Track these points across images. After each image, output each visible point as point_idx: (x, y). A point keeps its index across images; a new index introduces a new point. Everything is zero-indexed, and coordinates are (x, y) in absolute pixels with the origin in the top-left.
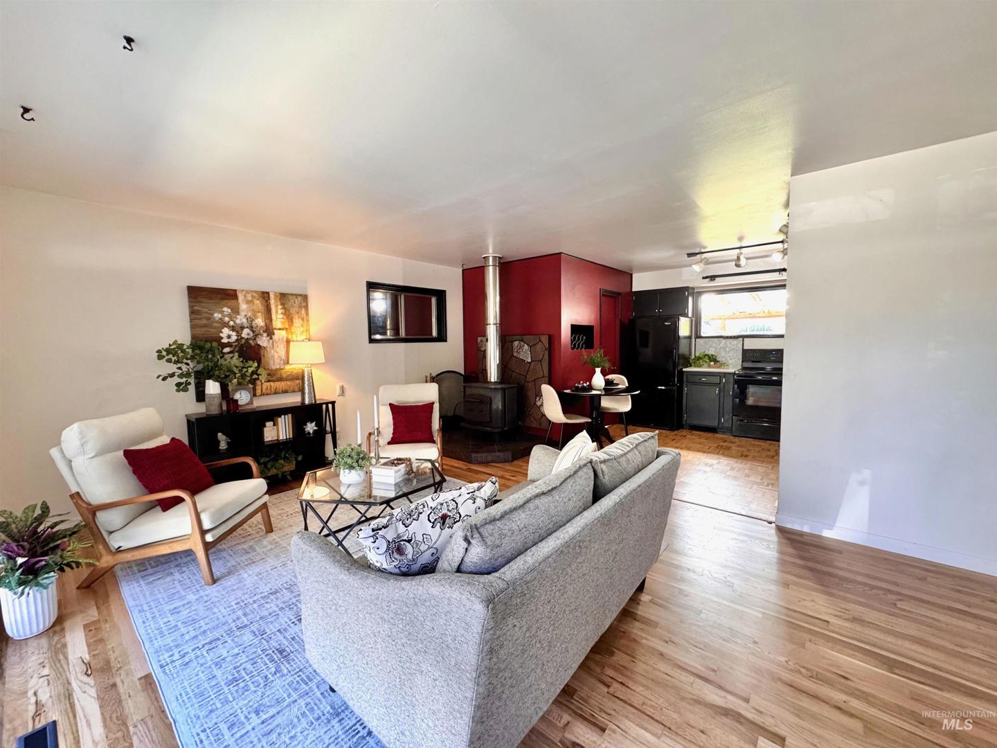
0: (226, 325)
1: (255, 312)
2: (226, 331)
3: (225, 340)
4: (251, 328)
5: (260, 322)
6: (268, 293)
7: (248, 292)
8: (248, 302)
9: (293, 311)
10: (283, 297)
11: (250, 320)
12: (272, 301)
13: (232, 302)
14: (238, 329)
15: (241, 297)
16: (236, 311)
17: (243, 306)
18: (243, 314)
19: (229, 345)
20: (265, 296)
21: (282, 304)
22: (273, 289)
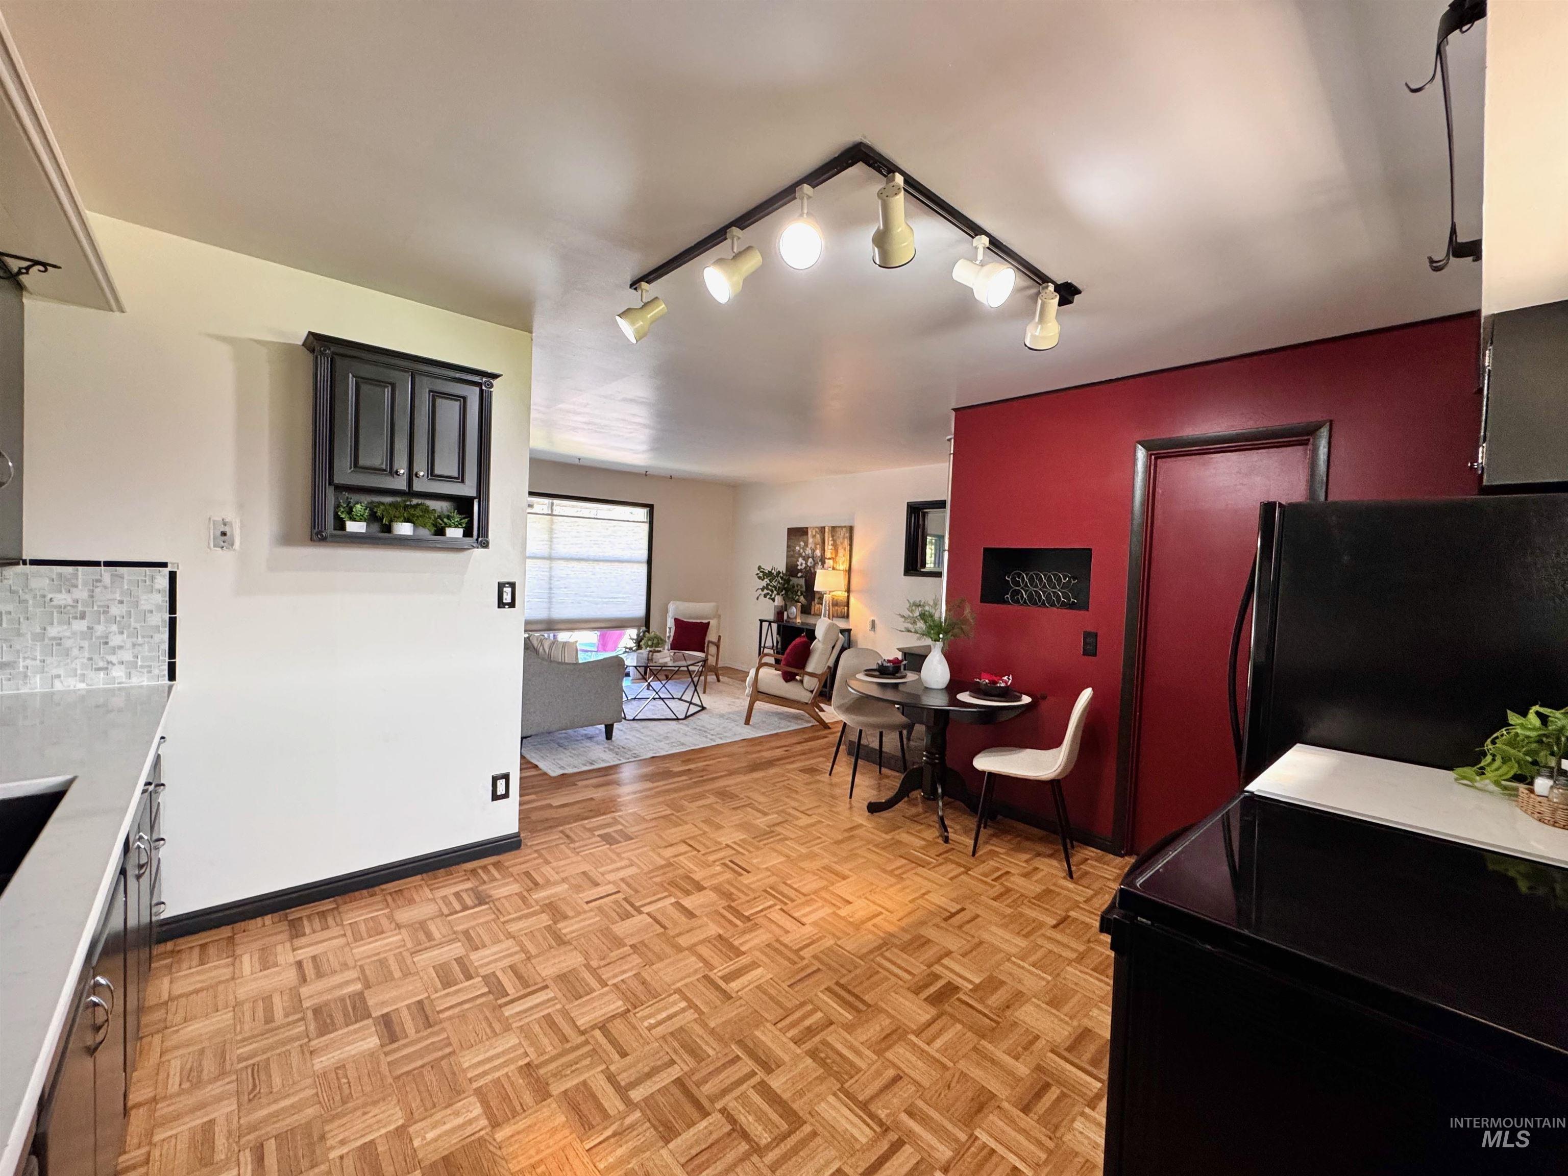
0: (800, 555)
1: (816, 544)
2: (800, 560)
3: (799, 567)
4: (813, 557)
5: (818, 553)
6: (824, 527)
7: (814, 528)
8: (814, 536)
9: (838, 542)
10: (834, 529)
11: (813, 551)
12: (826, 534)
13: (805, 537)
14: (806, 559)
15: (810, 533)
16: (806, 545)
17: (811, 540)
18: (810, 546)
19: (801, 571)
20: (822, 530)
21: (833, 536)
22: (828, 523)
